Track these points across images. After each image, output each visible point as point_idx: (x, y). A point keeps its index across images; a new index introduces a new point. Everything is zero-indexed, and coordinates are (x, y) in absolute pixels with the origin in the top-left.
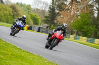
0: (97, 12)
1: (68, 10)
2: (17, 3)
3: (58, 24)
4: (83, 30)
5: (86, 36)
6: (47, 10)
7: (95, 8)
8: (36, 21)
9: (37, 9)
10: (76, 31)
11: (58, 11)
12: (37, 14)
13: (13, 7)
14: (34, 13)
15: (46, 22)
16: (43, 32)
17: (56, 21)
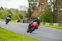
0: (53, 9)
1: (38, 9)
2: (11, 9)
3: (34, 17)
4: (47, 19)
5: (48, 22)
6: (27, 11)
7: (52, 7)
8: (21, 17)
9: (22, 11)
10: (43, 20)
11: (32, 11)
12: (22, 13)
13: (9, 11)
14: (20, 13)
15: (27, 17)
16: (26, 22)
17: (32, 16)
